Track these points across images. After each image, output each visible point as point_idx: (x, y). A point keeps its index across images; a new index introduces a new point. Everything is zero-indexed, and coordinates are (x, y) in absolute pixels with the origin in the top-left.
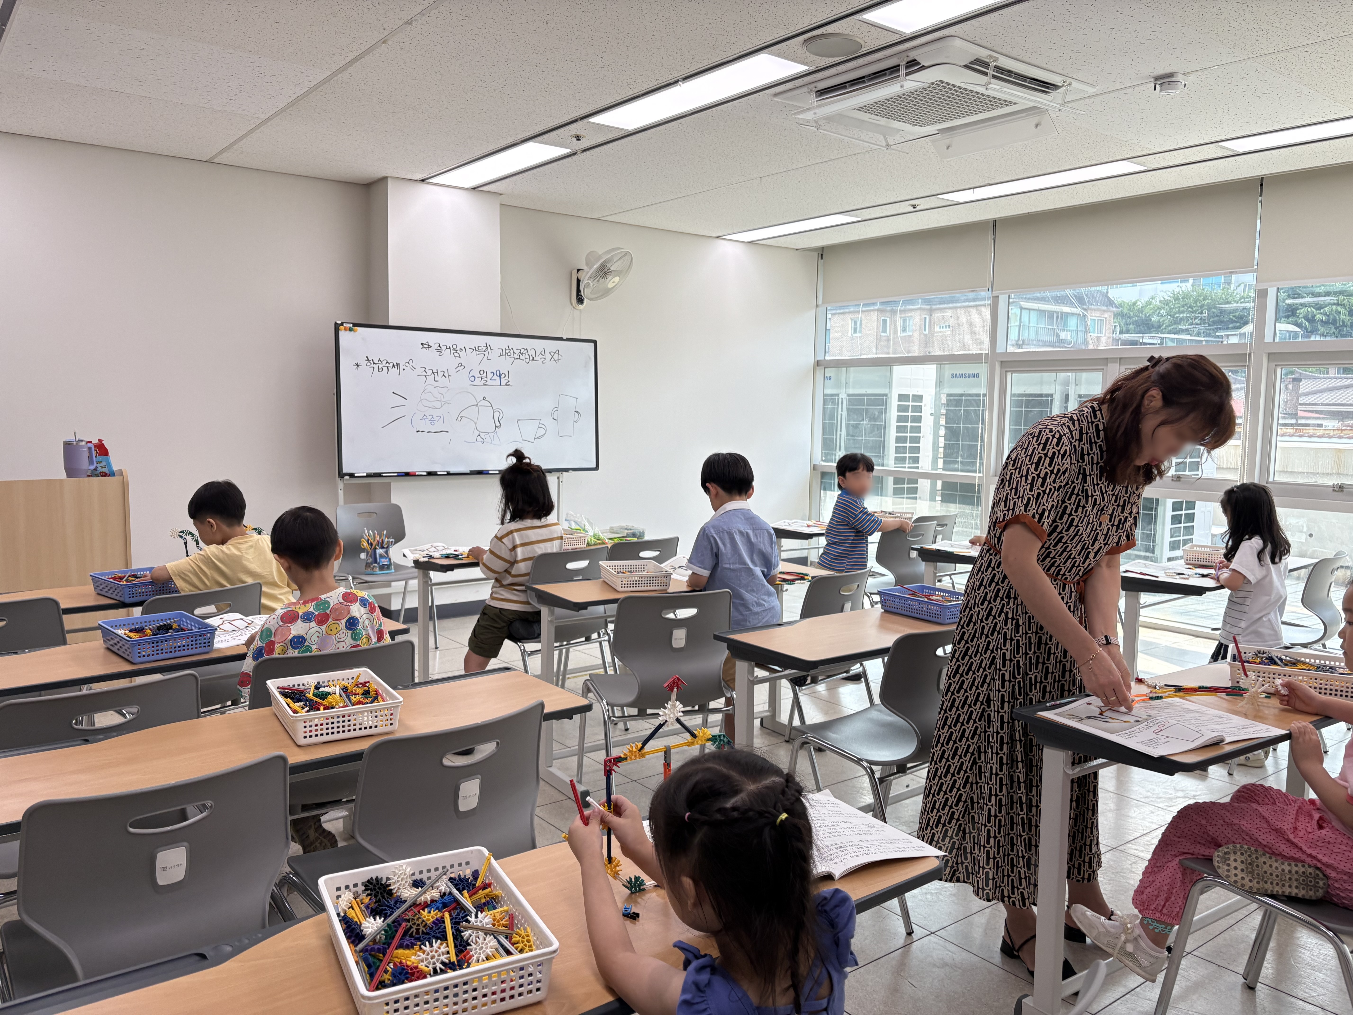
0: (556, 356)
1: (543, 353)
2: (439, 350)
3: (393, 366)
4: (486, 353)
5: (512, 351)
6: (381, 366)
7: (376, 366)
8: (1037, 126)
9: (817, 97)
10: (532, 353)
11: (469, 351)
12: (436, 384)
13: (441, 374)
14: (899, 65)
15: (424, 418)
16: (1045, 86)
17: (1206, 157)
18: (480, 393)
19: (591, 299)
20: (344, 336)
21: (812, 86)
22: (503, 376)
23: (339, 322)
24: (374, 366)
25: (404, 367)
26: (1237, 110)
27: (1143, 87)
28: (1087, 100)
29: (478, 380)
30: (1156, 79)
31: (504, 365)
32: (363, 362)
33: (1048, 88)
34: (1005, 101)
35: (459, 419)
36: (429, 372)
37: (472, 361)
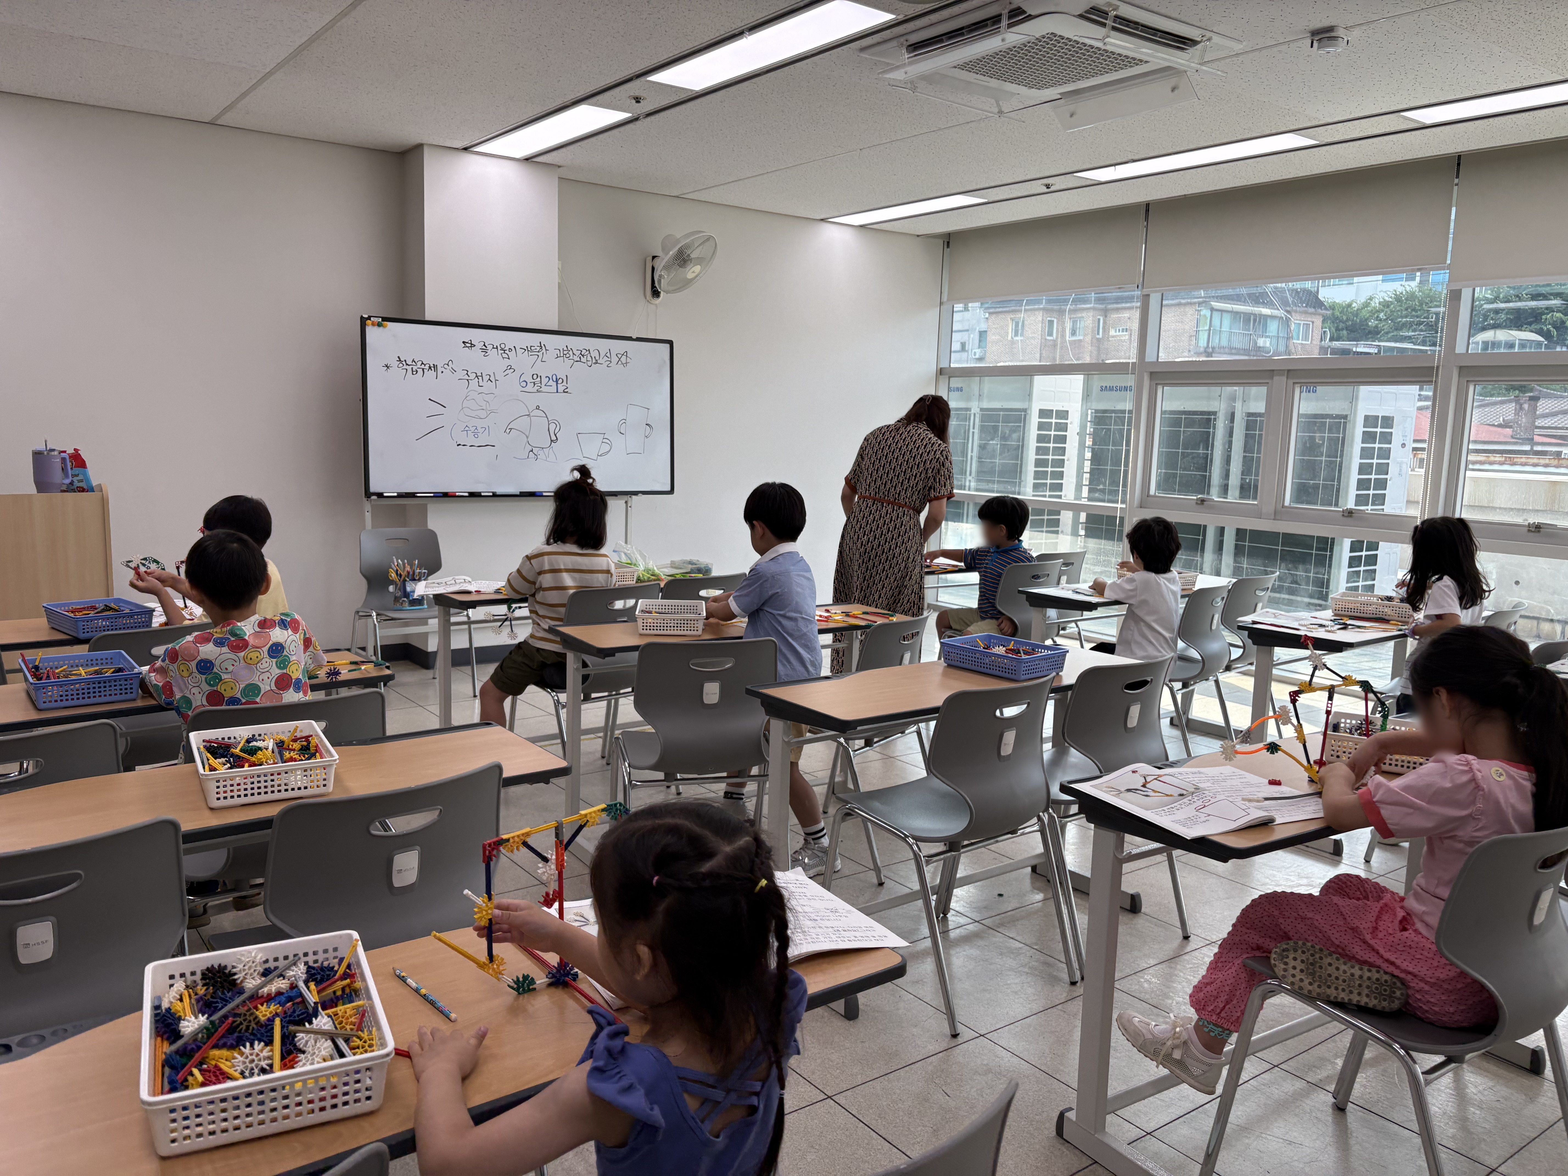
0: (623, 359)
1: (608, 355)
2: (484, 350)
3: (430, 368)
4: (540, 354)
5: (571, 353)
6: (415, 368)
7: (409, 368)
8: (1173, 90)
9: (909, 52)
10: (594, 354)
11: (520, 351)
12: (480, 390)
13: (486, 378)
14: (1000, 15)
15: (466, 430)
16: (1182, 42)
17: (1388, 130)
18: (533, 400)
19: (667, 292)
20: (371, 332)
21: (902, 39)
22: (560, 381)
23: (366, 316)
24: (407, 367)
25: (443, 369)
26: (1417, 73)
27: (1300, 43)
28: (1234, 59)
29: (530, 385)
30: (1314, 33)
31: (561, 368)
32: (394, 363)
33: (1184, 43)
34: (1134, 59)
35: (508, 431)
36: (473, 376)
37: (524, 363)
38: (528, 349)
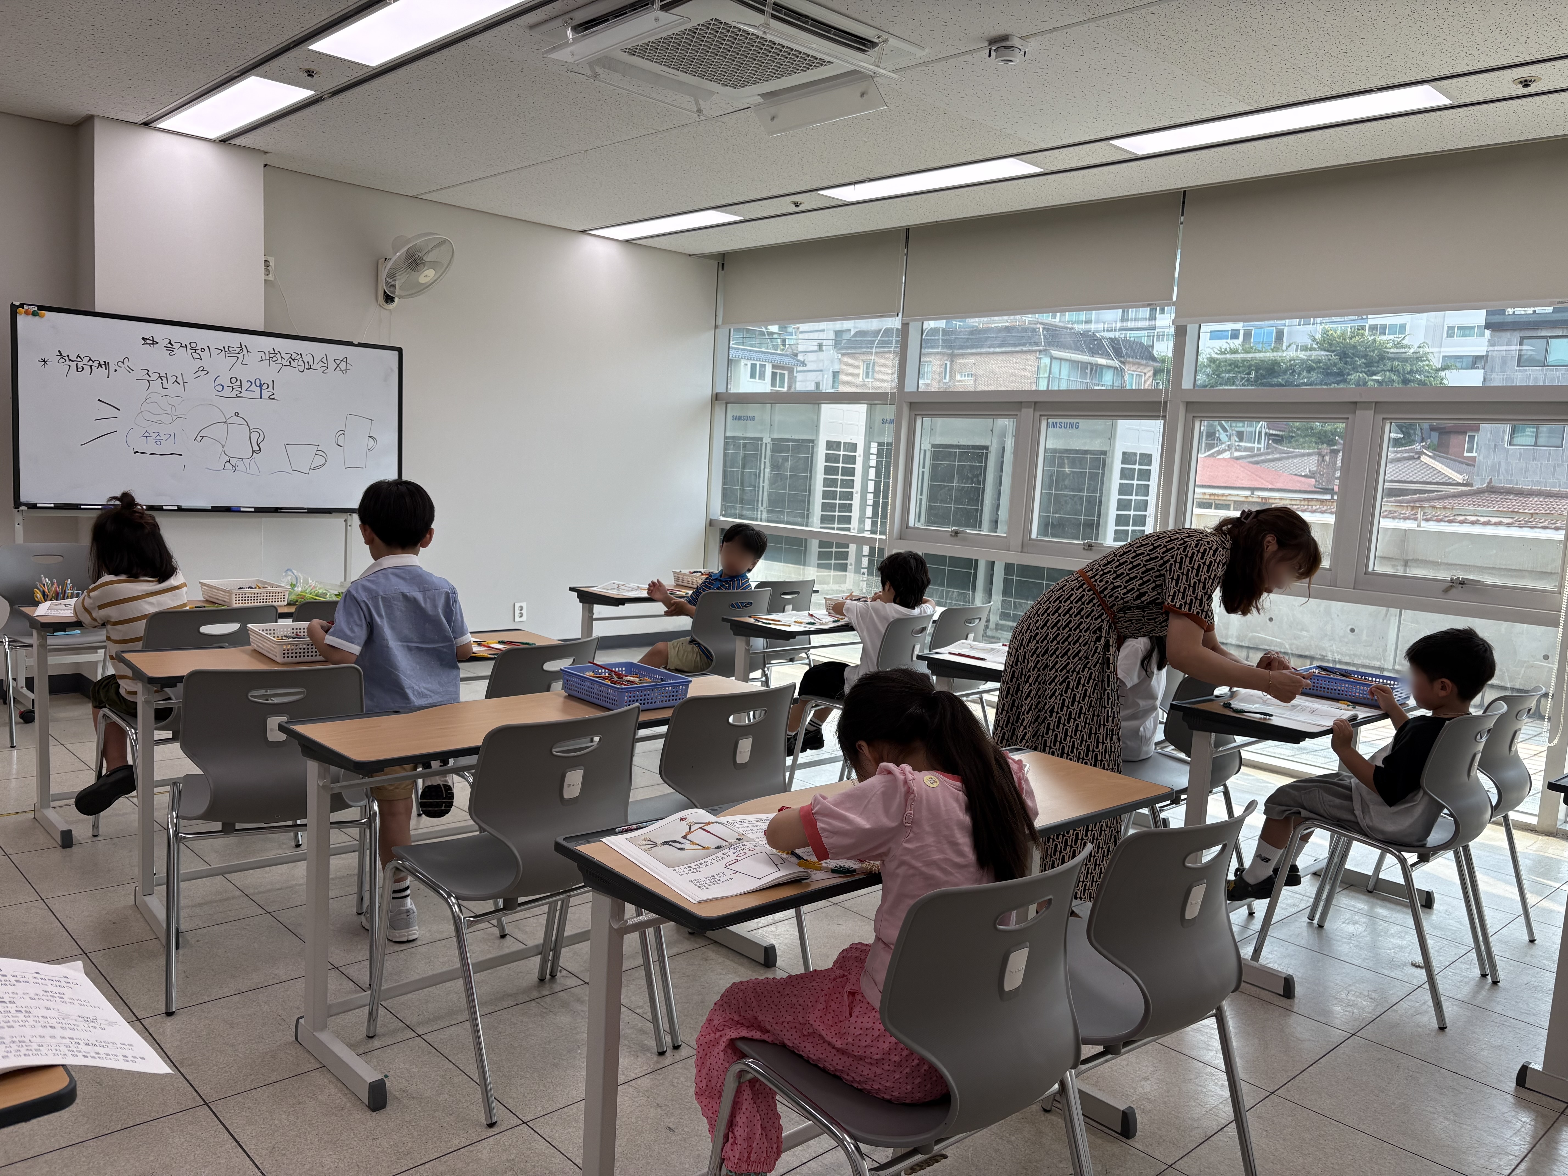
0: (343, 366)
1: (325, 360)
2: (170, 347)
3: (100, 365)
4: (241, 356)
5: (278, 356)
6: (80, 364)
7: (73, 365)
8: (863, 95)
9: (574, 32)
10: (307, 358)
11: (214, 352)
12: (165, 392)
13: (172, 379)
15: (146, 435)
16: (860, 43)
18: (230, 406)
19: (403, 298)
20: (24, 322)
21: (567, 18)
22: (265, 386)
23: (17, 304)
24: (71, 363)
25: (117, 368)
26: (1109, 95)
27: (978, 54)
28: (924, 68)
29: (227, 390)
30: (989, 41)
31: (267, 372)
32: (54, 358)
34: (817, 59)
35: (199, 439)
36: (155, 377)
37: (220, 365)
38: (227, 350)
